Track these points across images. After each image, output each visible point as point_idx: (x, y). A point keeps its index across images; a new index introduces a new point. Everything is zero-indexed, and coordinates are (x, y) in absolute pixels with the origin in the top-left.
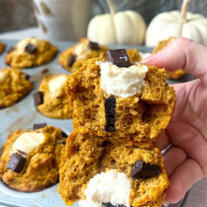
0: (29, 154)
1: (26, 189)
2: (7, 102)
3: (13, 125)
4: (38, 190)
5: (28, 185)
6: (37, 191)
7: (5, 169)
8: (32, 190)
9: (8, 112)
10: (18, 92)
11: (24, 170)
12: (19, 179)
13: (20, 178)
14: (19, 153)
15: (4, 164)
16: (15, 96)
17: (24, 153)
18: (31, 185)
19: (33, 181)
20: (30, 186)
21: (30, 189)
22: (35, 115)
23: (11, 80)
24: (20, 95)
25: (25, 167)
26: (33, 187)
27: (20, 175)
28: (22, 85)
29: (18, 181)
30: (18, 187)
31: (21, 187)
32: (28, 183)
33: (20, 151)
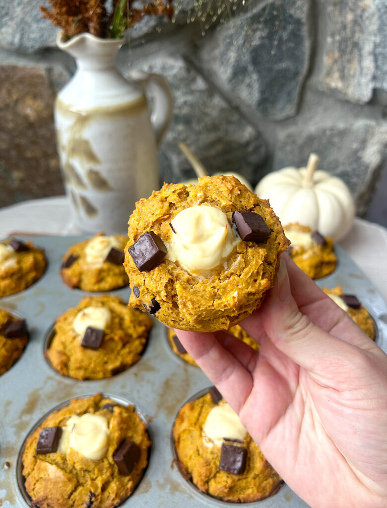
0: (245, 441)
1: (259, 495)
2: (129, 359)
3: (162, 396)
4: (275, 491)
5: (260, 490)
6: (274, 493)
7: (212, 475)
8: (267, 494)
9: (136, 375)
10: (139, 337)
11: (247, 468)
12: (243, 483)
13: (244, 481)
14: (226, 443)
15: (208, 467)
16: (136, 345)
17: (235, 441)
18: (265, 487)
19: (266, 480)
20: (264, 489)
21: (265, 493)
22: (186, 370)
23: (122, 319)
24: (144, 341)
25: (247, 463)
26: (268, 489)
27: (244, 476)
28: (140, 324)
29: (240, 487)
30: (242, 496)
31: (249, 495)
32: (260, 484)
33: (226, 440)
